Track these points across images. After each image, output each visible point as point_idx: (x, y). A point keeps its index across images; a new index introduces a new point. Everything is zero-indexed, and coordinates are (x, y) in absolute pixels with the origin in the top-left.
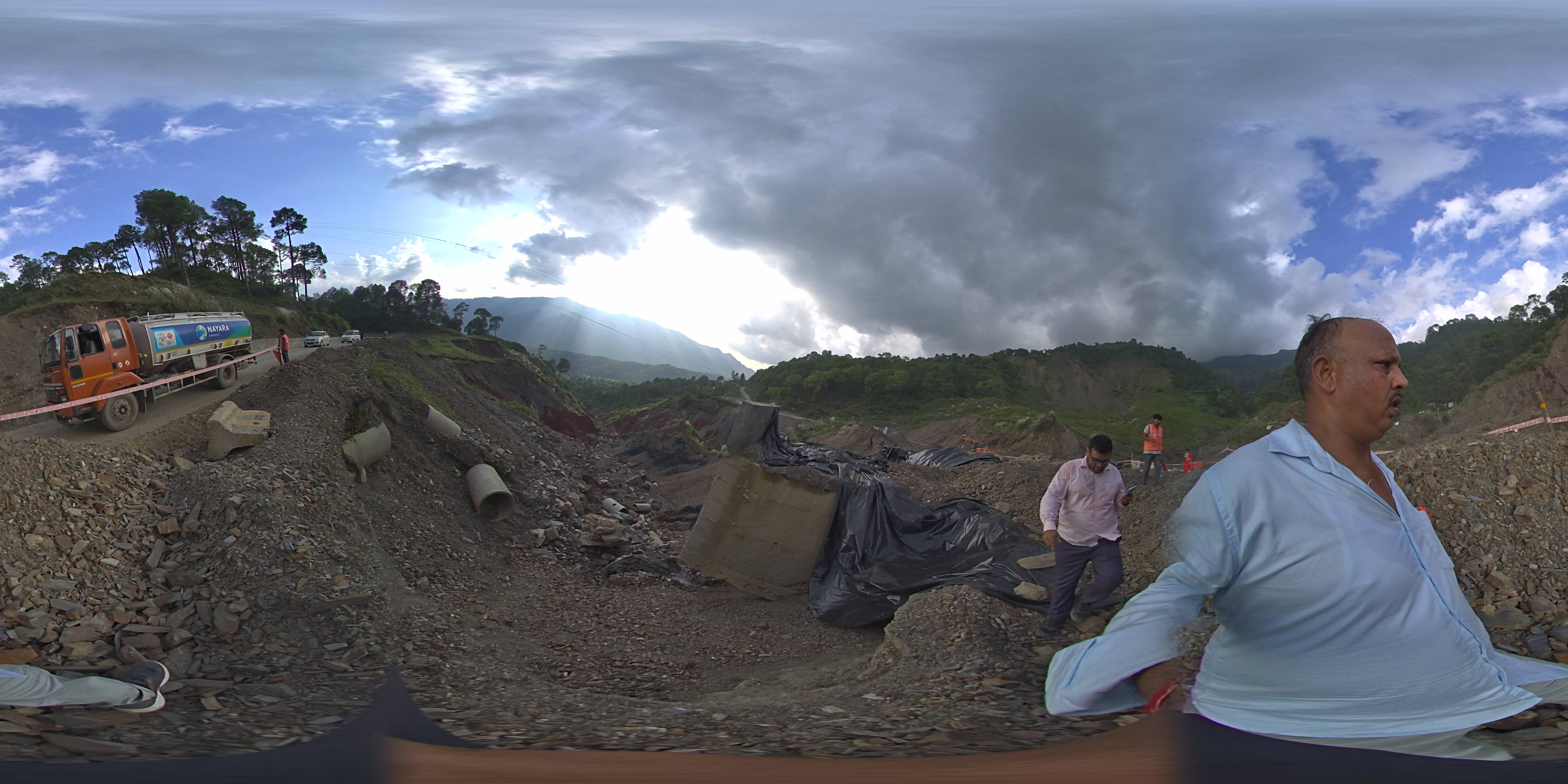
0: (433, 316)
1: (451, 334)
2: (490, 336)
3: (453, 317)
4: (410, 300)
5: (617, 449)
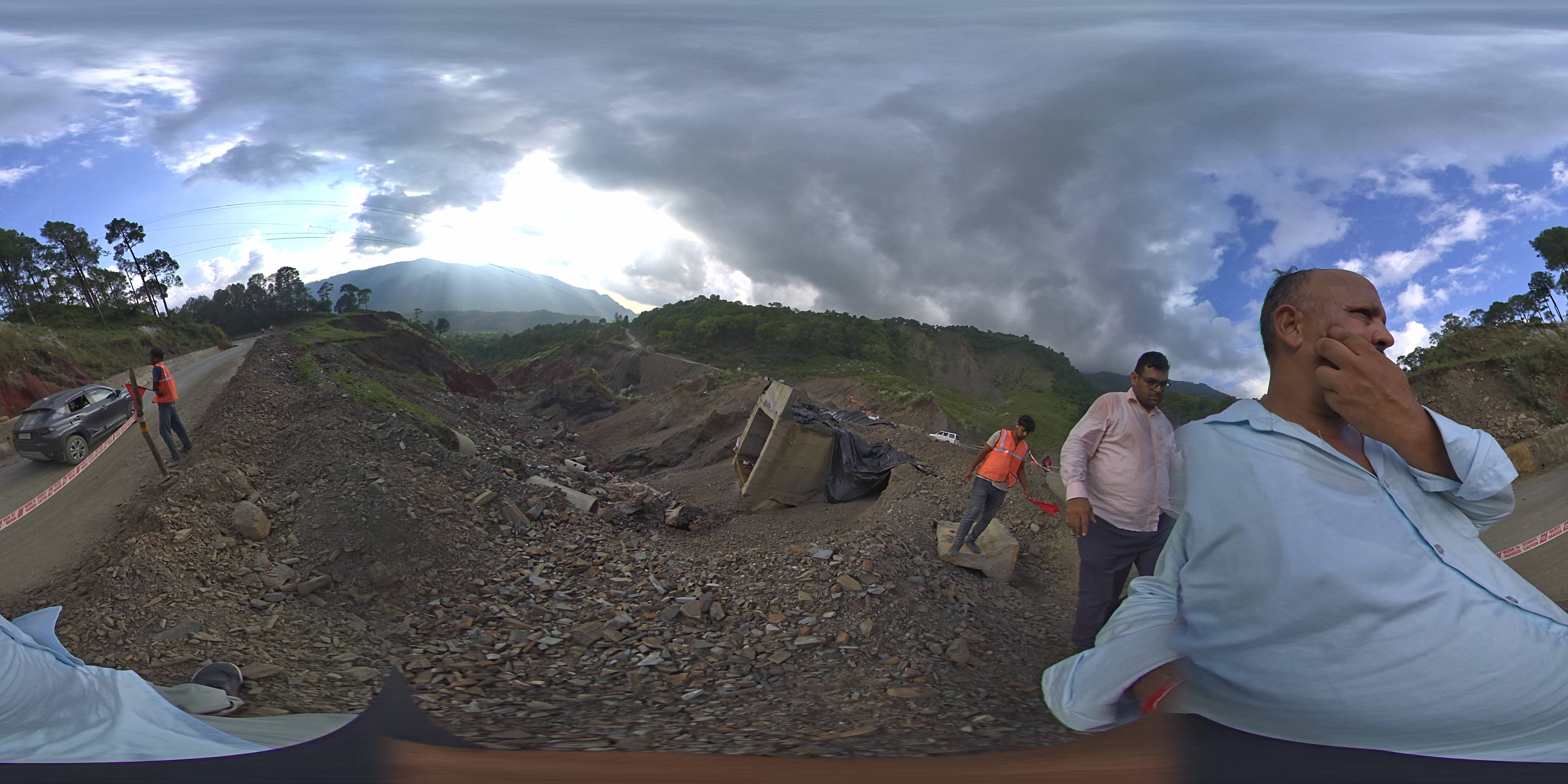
1: (323, 317)
2: (362, 310)
3: (320, 299)
4: (272, 292)
5: (526, 403)
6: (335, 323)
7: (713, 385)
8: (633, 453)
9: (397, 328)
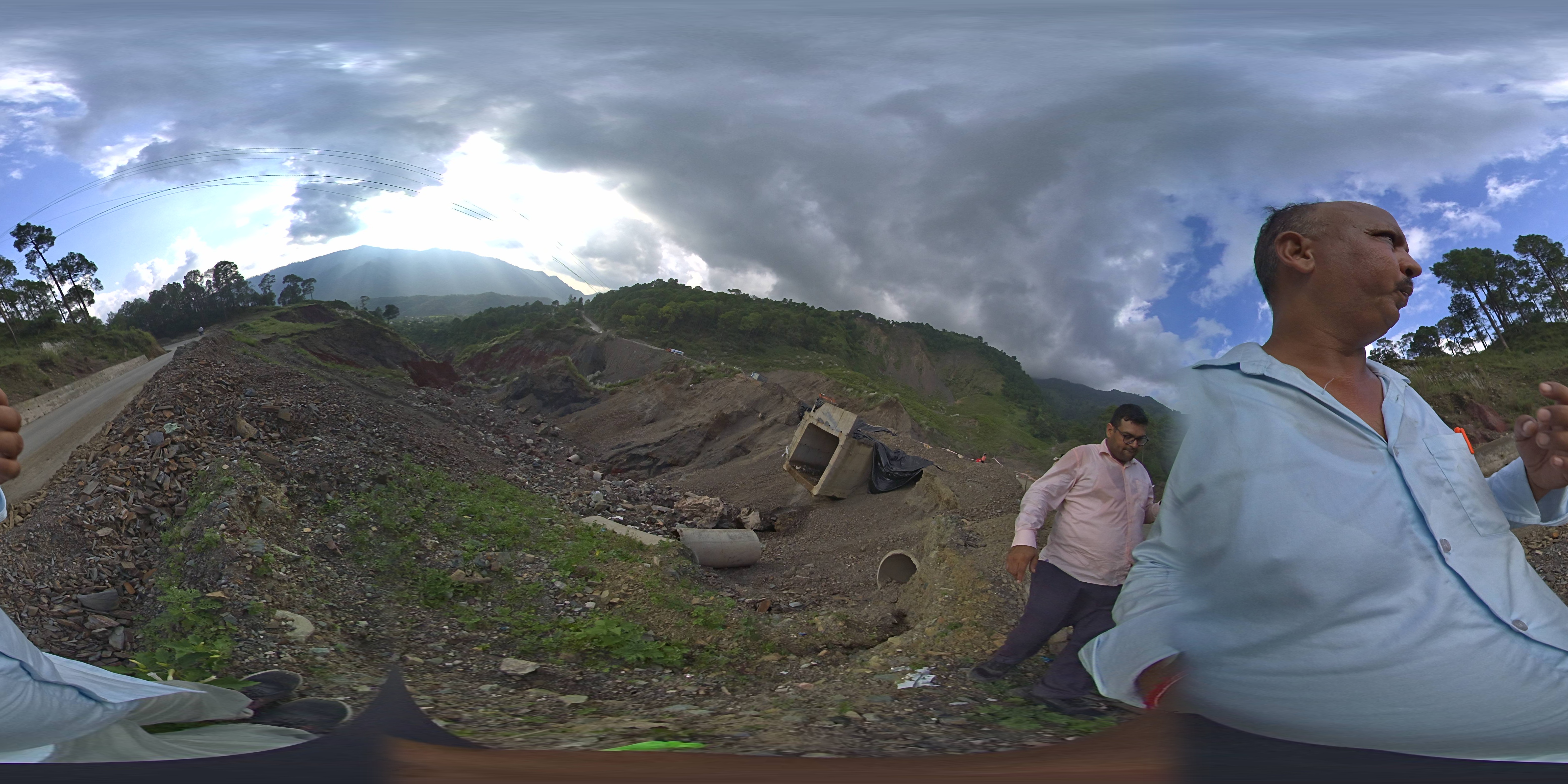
0: (241, 298)
1: (265, 310)
2: (307, 301)
3: (262, 293)
4: (210, 288)
5: (495, 394)
6: (280, 317)
7: (698, 378)
8: (630, 450)
9: (347, 317)
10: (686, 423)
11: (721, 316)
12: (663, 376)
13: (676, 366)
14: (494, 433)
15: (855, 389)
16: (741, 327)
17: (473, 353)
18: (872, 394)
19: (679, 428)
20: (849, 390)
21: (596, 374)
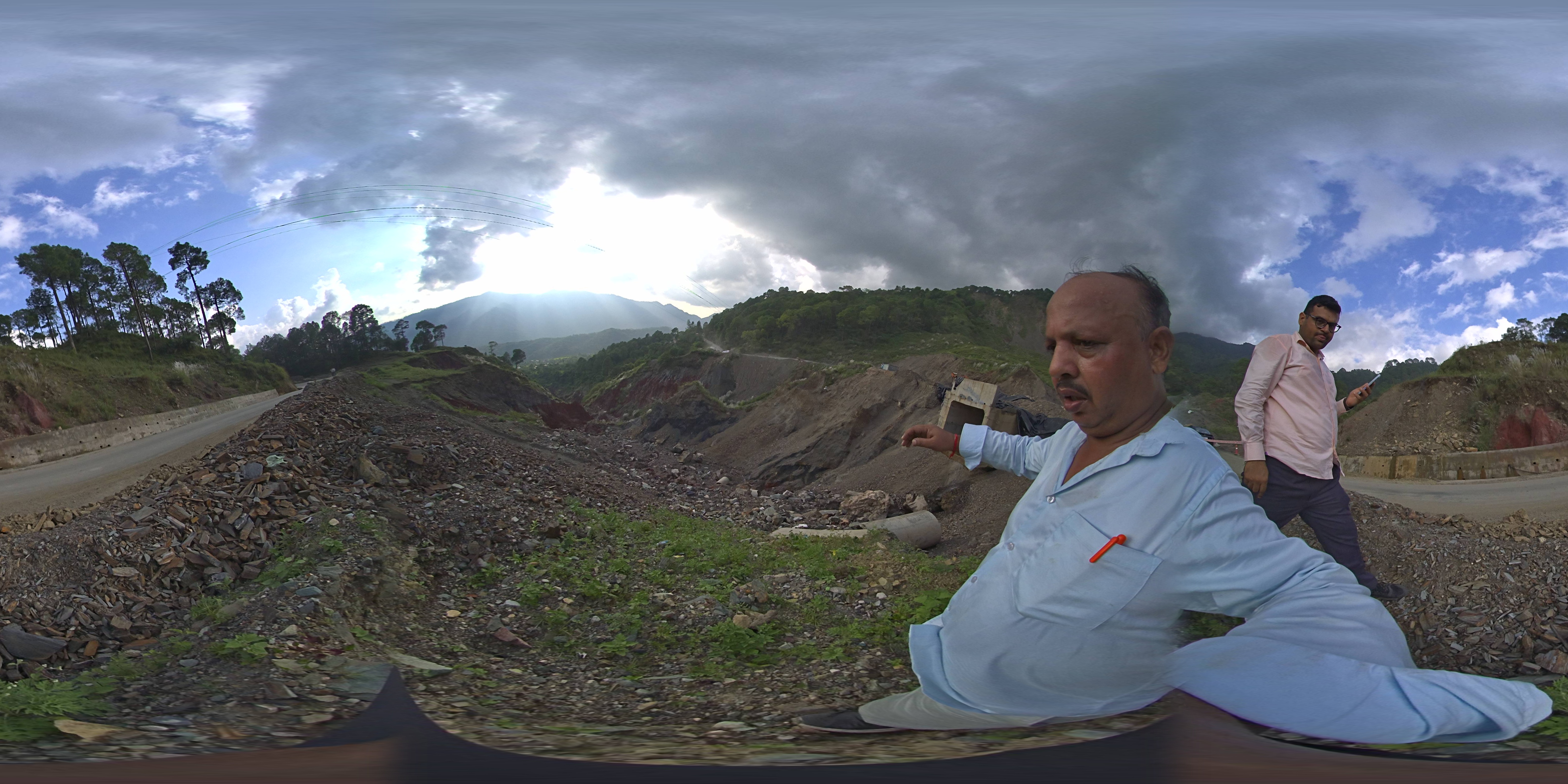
0: (375, 342)
2: (439, 347)
3: (395, 339)
4: (346, 332)
5: (631, 429)
6: (413, 362)
7: (830, 379)
8: (778, 462)
9: (477, 363)
10: (828, 426)
11: (839, 315)
12: (796, 384)
13: (805, 372)
14: (636, 467)
15: (985, 363)
16: (860, 322)
17: (602, 391)
18: (1003, 365)
19: (822, 432)
20: (979, 365)
21: (728, 395)
